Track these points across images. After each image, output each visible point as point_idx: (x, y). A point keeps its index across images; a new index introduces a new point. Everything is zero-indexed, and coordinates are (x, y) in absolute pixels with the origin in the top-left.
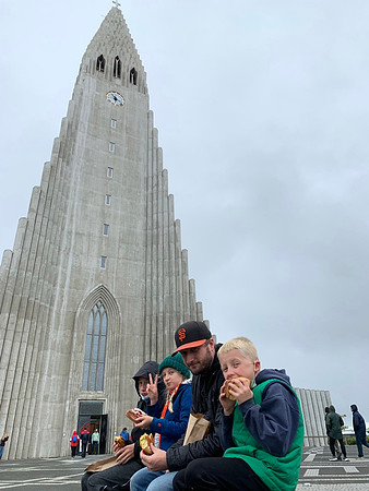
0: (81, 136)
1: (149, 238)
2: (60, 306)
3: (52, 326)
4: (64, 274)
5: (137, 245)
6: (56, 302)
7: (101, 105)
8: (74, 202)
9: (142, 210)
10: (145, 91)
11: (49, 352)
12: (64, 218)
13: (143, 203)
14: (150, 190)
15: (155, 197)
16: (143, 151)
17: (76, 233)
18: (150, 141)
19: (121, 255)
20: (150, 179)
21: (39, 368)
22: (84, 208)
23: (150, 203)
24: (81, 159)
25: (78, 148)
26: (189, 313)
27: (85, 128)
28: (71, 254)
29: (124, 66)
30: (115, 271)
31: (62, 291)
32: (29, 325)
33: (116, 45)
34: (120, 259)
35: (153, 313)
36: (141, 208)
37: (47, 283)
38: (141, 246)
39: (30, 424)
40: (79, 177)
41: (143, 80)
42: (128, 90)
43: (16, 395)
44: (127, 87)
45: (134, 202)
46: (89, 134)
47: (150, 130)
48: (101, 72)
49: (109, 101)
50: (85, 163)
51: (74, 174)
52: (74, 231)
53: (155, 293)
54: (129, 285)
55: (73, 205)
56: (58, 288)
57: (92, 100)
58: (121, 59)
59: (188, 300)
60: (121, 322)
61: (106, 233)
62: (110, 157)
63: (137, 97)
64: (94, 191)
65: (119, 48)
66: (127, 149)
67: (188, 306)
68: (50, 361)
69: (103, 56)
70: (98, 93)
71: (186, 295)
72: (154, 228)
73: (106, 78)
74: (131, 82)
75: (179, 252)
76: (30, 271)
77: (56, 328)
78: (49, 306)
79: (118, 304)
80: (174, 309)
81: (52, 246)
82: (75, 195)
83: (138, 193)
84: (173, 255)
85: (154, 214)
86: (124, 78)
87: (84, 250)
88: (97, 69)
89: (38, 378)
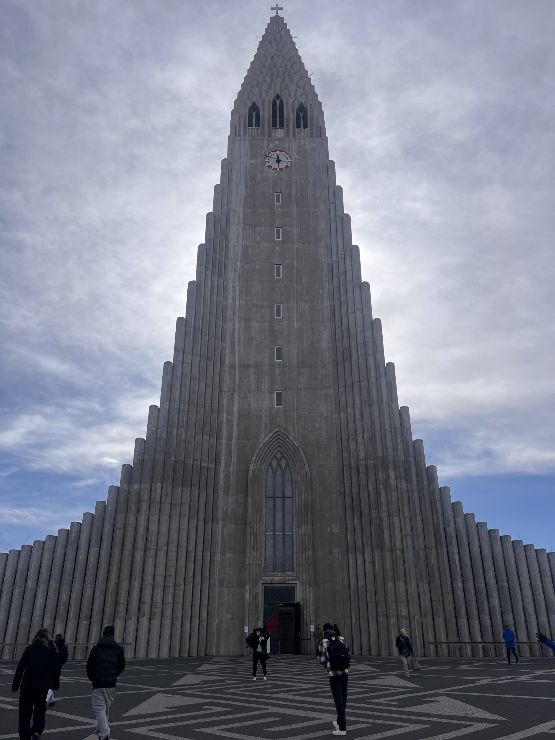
0: (235, 230)
1: (340, 353)
2: (228, 465)
3: (221, 490)
4: (230, 422)
5: (324, 366)
6: (223, 461)
7: (259, 176)
8: (234, 323)
10: (320, 132)
11: (220, 523)
12: (223, 350)
13: (327, 303)
14: (335, 282)
15: (342, 292)
16: (323, 225)
17: (241, 366)
18: (332, 207)
19: (302, 385)
20: (335, 265)
21: (209, 544)
22: (247, 329)
23: (337, 302)
24: (239, 263)
25: (234, 248)
26: (401, 457)
27: (239, 218)
28: (236, 394)
29: (288, 106)
30: (295, 408)
31: (229, 446)
32: (189, 494)
33: (275, 77)
34: (301, 390)
35: (352, 462)
36: (326, 311)
37: (206, 437)
38: (330, 367)
39: (205, 614)
40: (237, 289)
41: (317, 117)
42: (295, 140)
43: (181, 580)
44: (294, 137)
45: (316, 304)
46: (245, 224)
47: (331, 190)
48: (255, 127)
49: (270, 167)
50: (243, 267)
51: (230, 286)
52: (237, 363)
53: (352, 432)
54: (317, 425)
55: (234, 330)
56: (224, 441)
57: (246, 173)
58: (282, 97)
59: (399, 440)
60: (309, 478)
61: (279, 358)
62: (277, 248)
63: (309, 147)
64: (259, 303)
65: (279, 80)
66: (299, 231)
67: (399, 447)
68: (222, 535)
69: (256, 102)
70: (253, 161)
71: (396, 432)
72: (345, 336)
73: (263, 134)
74: (299, 126)
75: (382, 369)
76: (182, 427)
77: (226, 493)
78: (213, 466)
79: (302, 453)
80: (380, 453)
81: (209, 390)
82: (234, 314)
83: (321, 290)
84: (373, 374)
85: (344, 317)
86: (288, 125)
87: (253, 387)
88: (250, 125)
89: (209, 557)
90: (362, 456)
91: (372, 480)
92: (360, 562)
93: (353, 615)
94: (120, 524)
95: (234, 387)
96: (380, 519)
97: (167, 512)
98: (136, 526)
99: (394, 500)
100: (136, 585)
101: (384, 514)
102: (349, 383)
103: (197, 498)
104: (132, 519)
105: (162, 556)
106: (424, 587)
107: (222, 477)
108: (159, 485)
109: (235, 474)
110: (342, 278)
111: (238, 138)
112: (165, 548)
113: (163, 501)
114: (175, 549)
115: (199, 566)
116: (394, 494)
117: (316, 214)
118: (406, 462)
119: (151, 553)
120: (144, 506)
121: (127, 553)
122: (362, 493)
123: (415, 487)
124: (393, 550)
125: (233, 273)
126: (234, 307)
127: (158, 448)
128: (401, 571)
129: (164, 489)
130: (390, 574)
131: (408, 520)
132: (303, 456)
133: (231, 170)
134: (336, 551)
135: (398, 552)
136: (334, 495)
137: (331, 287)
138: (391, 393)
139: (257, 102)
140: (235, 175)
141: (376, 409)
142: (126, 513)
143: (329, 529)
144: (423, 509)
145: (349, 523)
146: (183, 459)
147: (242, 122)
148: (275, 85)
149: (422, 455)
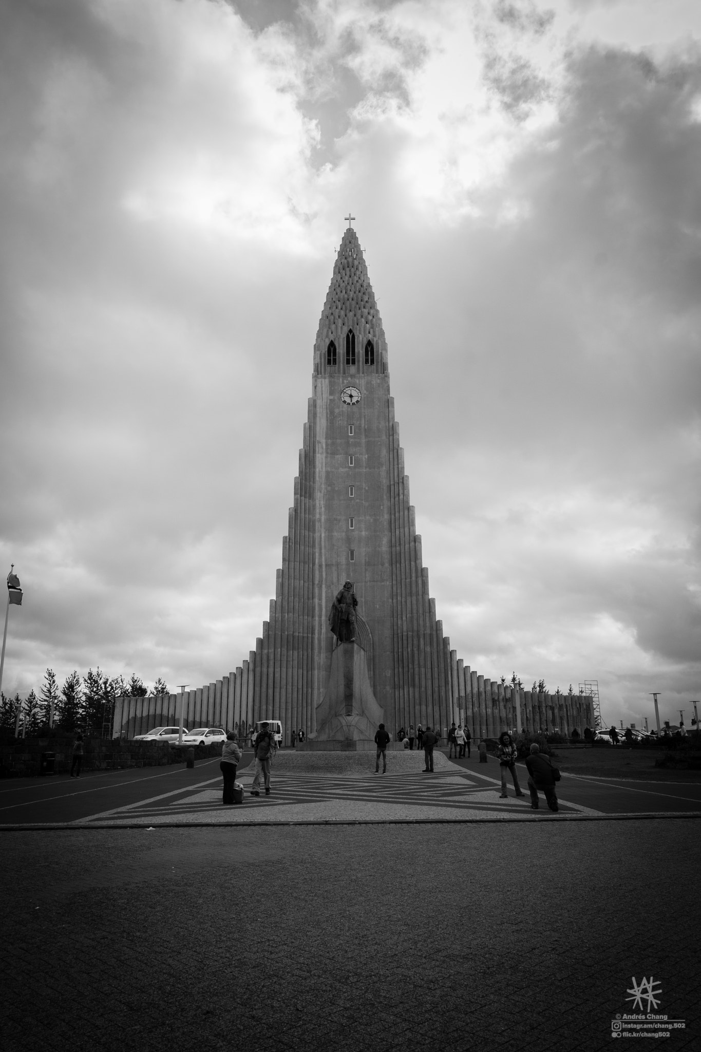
0: (320, 459)
1: (394, 556)
2: (320, 633)
3: (316, 651)
4: (320, 606)
5: (383, 565)
6: (316, 631)
7: (337, 411)
8: (321, 533)
9: (386, 524)
10: (383, 368)
11: (316, 670)
12: (314, 554)
13: (386, 516)
14: (392, 499)
15: (396, 510)
16: (384, 452)
17: (326, 565)
18: (391, 438)
19: (368, 579)
20: (392, 487)
21: (310, 684)
22: (330, 538)
23: (393, 516)
24: (323, 486)
25: (319, 474)
26: (428, 631)
27: (323, 448)
28: (324, 586)
29: (358, 343)
30: (363, 595)
31: (320, 621)
32: (297, 654)
33: (348, 311)
34: (367, 582)
35: (399, 632)
36: (385, 523)
37: (306, 617)
38: (387, 565)
39: (309, 724)
40: (323, 506)
41: (381, 353)
42: (364, 376)
43: (295, 705)
44: (363, 373)
45: (378, 518)
46: (327, 453)
47: (391, 424)
48: (333, 364)
49: (345, 402)
50: (326, 489)
51: (318, 505)
52: (324, 563)
53: (399, 613)
54: (378, 607)
55: (321, 538)
56: (317, 618)
57: (327, 409)
58: (354, 332)
59: (427, 619)
60: (372, 642)
61: (352, 559)
62: (350, 473)
63: (375, 382)
64: (339, 517)
65: (352, 314)
66: (367, 457)
67: (427, 624)
68: (318, 679)
69: (333, 340)
70: (332, 397)
71: (426, 615)
72: (397, 545)
73: (339, 371)
74: (367, 362)
75: (419, 571)
76: (291, 612)
77: (320, 652)
78: (311, 635)
79: (367, 626)
80: (415, 628)
81: (306, 585)
82: (321, 527)
83: (382, 507)
84: (414, 575)
85: (397, 529)
86: (359, 361)
87: (335, 580)
88: (329, 362)
89: (310, 691)
90: (405, 629)
91: (410, 645)
92: (401, 694)
93: (397, 724)
94: (258, 674)
95: (322, 581)
96: (414, 669)
97: (285, 666)
98: (268, 674)
99: (422, 658)
100: (271, 708)
101: (416, 666)
102: (399, 579)
103: (302, 657)
104: (265, 670)
105: (283, 691)
106: (437, 708)
107: (316, 641)
108: (279, 650)
109: (325, 639)
110: (397, 499)
111: (320, 376)
112: (285, 687)
113: (282, 659)
114: (291, 688)
115: (305, 697)
116: (423, 654)
117: (379, 443)
118: (431, 635)
119: (277, 690)
120: (271, 663)
121: (264, 690)
122: (404, 653)
123: (435, 651)
124: (420, 687)
125: (319, 494)
126: (320, 520)
127: (277, 627)
128: (424, 700)
129: (283, 652)
130: (418, 701)
131: (430, 670)
132: (368, 628)
133: (315, 406)
134: (388, 688)
135: (423, 689)
136: (388, 653)
137: (389, 504)
138: (425, 589)
139: (335, 339)
140: (318, 409)
141: (414, 598)
142: (261, 667)
143: (384, 674)
144: (439, 664)
145: (396, 671)
146: (292, 633)
147: (323, 360)
148: (348, 319)
149: (441, 630)
